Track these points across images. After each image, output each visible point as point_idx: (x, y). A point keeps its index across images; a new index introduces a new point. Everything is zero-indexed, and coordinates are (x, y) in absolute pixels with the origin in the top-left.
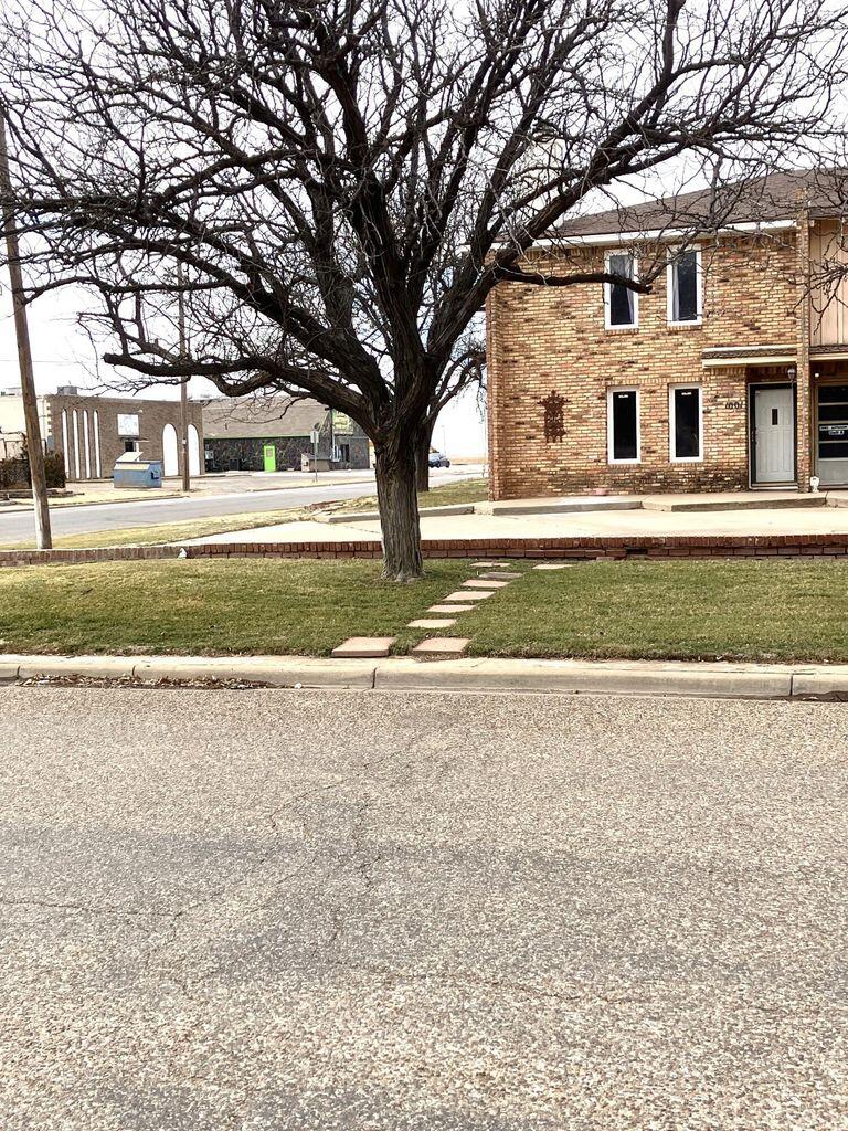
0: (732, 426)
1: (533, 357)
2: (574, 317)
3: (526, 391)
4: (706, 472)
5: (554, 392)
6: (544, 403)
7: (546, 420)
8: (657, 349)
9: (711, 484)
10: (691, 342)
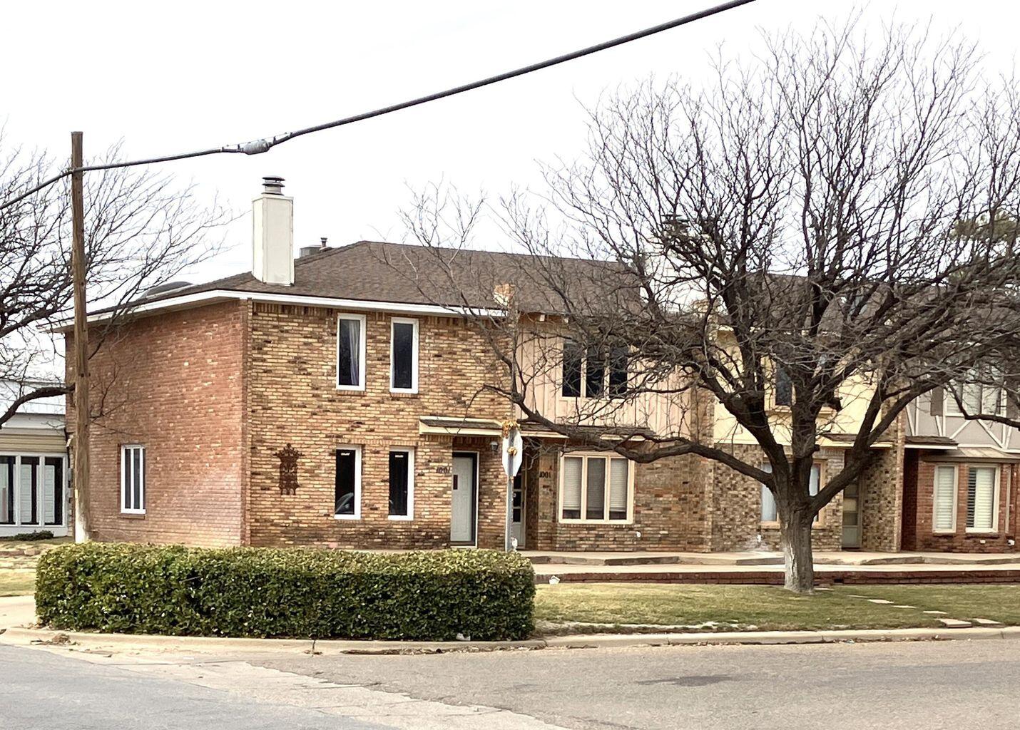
0: (441, 489)
1: (270, 408)
2: (309, 374)
3: (262, 441)
4: (419, 530)
5: (289, 445)
6: (279, 455)
7: (281, 472)
8: (382, 413)
9: (423, 542)
10: (410, 409)
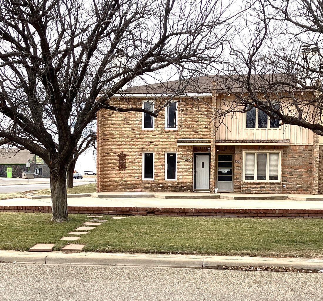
0: (187, 168)
1: (115, 138)
2: (130, 124)
3: (111, 151)
4: (178, 185)
5: (122, 152)
6: (119, 156)
7: (119, 162)
8: (161, 138)
9: (180, 189)
10: (173, 136)
